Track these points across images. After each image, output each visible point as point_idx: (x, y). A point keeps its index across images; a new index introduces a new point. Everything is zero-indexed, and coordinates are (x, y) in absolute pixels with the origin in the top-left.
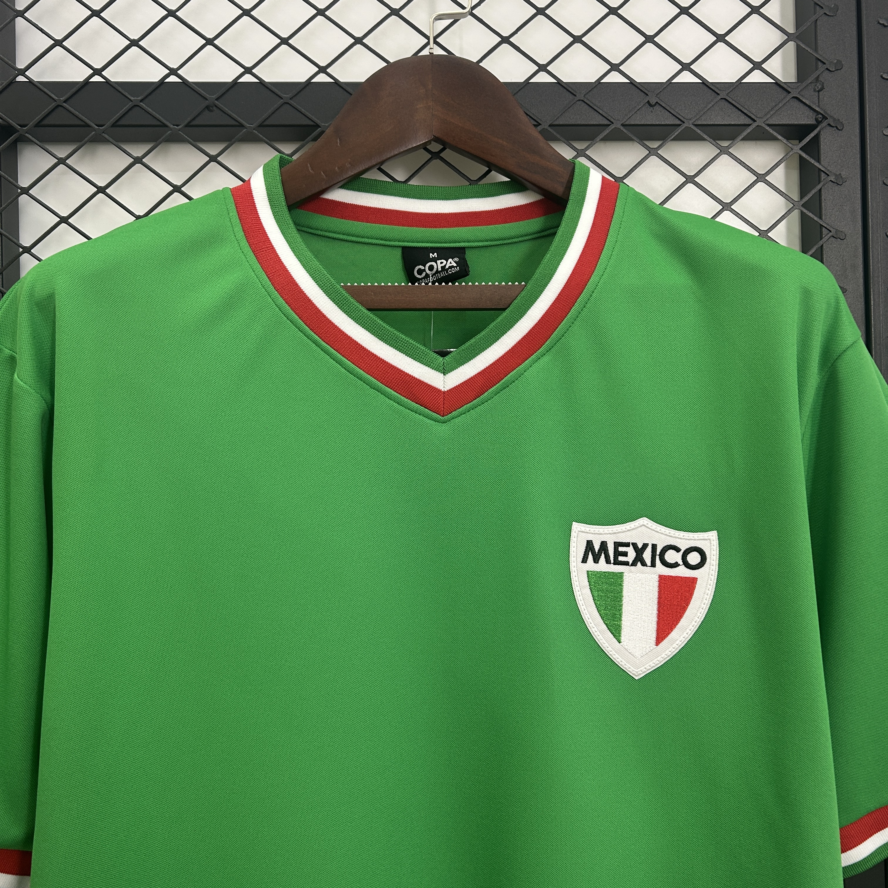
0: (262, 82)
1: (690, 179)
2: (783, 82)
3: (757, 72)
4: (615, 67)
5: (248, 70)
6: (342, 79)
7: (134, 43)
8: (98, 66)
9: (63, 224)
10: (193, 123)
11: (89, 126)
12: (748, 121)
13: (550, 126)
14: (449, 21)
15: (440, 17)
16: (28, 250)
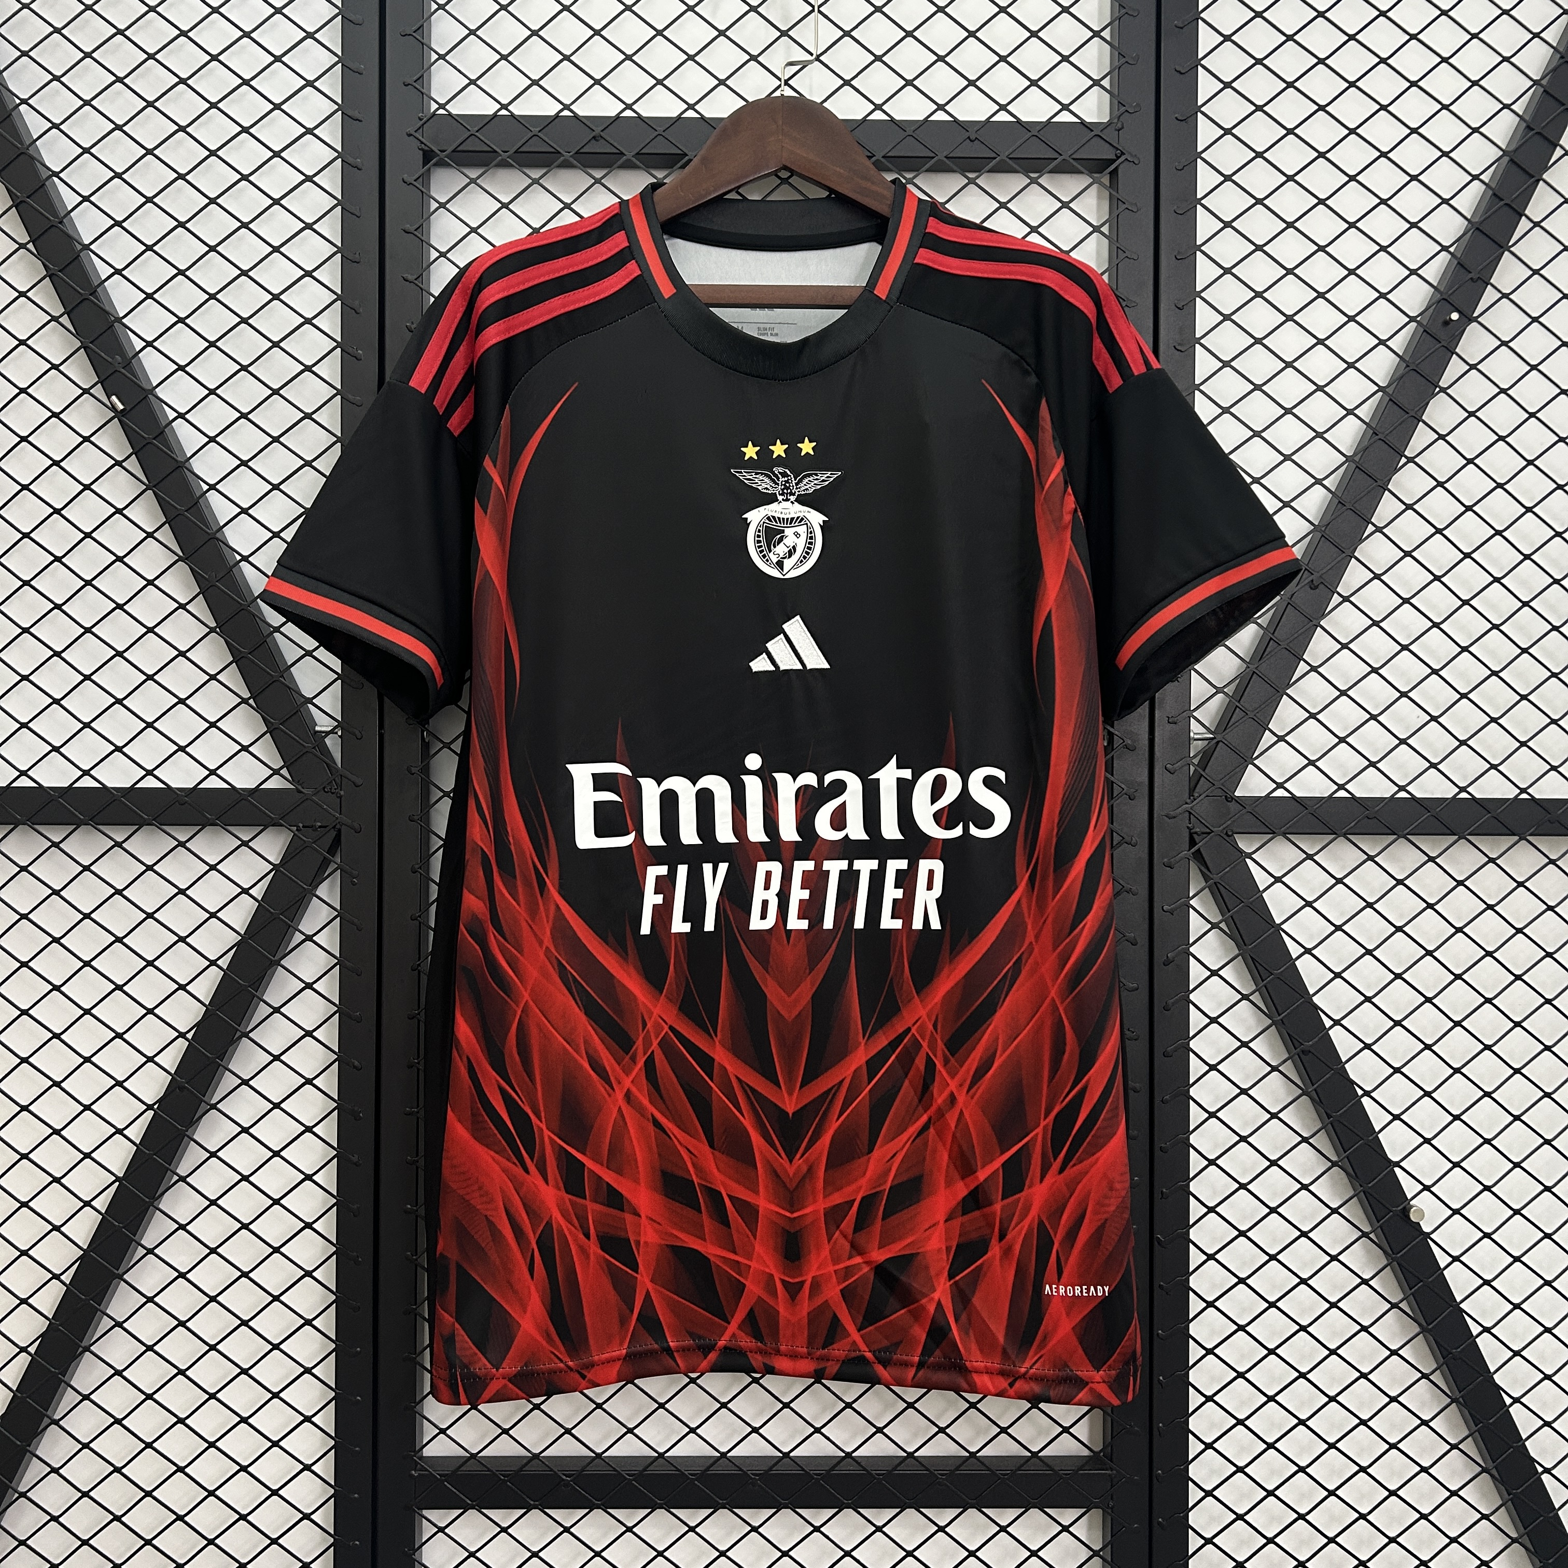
0: (640, 117)
1: (1003, 205)
2: (1088, 120)
3: (1064, 112)
4: (941, 107)
5: (629, 107)
6: (707, 115)
7: (535, 83)
8: (505, 102)
9: (473, 234)
10: (582, 151)
11: (495, 151)
12: (1056, 155)
13: (883, 157)
14: (799, 67)
15: (791, 64)
16: (443, 255)
